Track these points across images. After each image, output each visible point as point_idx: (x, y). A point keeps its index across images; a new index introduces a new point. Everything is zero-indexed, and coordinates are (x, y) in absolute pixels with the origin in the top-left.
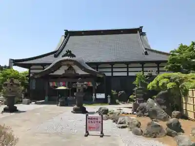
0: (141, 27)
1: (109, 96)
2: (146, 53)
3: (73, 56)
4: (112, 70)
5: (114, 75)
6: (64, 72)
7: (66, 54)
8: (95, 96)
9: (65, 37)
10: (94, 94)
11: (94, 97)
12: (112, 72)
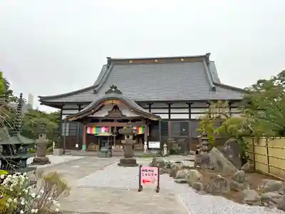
0: (208, 54)
1: (165, 145)
2: (214, 89)
3: (119, 92)
4: (170, 111)
5: (171, 118)
6: (107, 114)
7: (110, 90)
8: (148, 144)
9: (108, 67)
10: (146, 143)
11: (145, 146)
12: (169, 113)
